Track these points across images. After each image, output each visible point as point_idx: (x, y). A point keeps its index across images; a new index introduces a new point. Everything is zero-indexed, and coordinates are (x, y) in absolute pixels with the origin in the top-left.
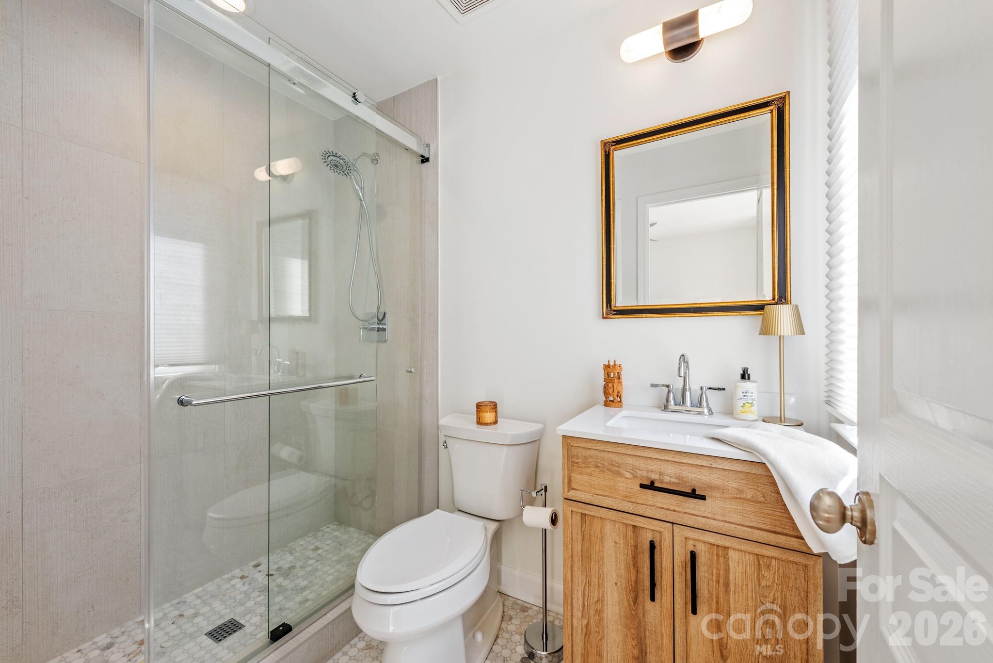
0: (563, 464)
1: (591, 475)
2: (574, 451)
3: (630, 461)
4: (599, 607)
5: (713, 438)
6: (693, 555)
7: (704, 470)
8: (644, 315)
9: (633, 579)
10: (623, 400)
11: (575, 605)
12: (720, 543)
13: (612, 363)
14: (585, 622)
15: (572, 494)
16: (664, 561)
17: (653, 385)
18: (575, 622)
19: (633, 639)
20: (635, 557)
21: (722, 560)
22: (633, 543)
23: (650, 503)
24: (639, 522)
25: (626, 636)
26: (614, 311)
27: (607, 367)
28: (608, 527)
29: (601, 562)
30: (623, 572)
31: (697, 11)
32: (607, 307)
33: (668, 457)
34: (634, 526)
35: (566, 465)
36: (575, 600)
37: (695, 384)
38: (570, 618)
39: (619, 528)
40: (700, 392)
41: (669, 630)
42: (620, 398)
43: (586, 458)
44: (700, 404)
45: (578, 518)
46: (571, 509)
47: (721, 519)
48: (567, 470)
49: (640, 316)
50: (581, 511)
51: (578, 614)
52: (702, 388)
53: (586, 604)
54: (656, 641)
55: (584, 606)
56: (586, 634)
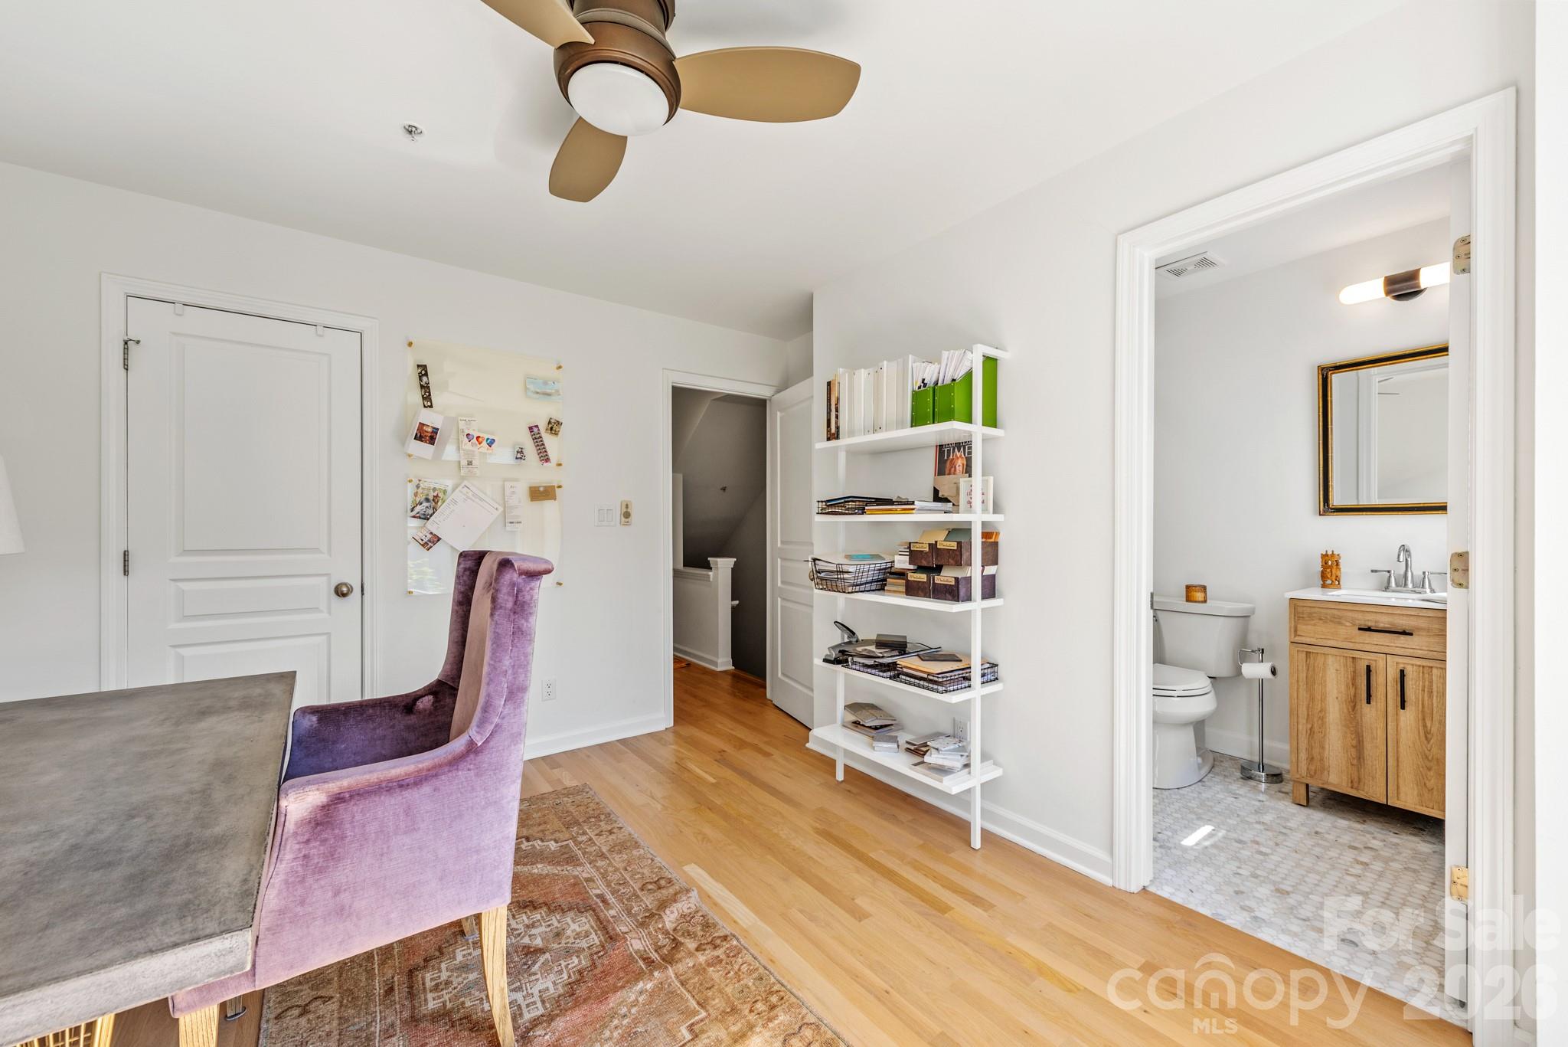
0: (1290, 618)
1: (1315, 625)
2: (1300, 610)
3: (1350, 614)
4: (1321, 715)
5: (1423, 600)
6: (1402, 672)
7: (1412, 618)
8: (1364, 513)
9: (1352, 694)
10: (1341, 583)
11: (1300, 715)
12: (1424, 664)
13: (1330, 553)
14: (1309, 726)
15: (1298, 639)
16: (1378, 680)
17: (1372, 571)
18: (1300, 727)
19: (1352, 734)
20: (1354, 679)
21: (1426, 676)
22: (1352, 669)
23: (1367, 642)
24: (1357, 654)
25: (1346, 733)
26: (1332, 509)
27: (1325, 557)
28: (1330, 660)
29: (1324, 684)
30: (1343, 688)
31: (1419, 270)
32: (1324, 506)
33: (1383, 610)
34: (1353, 658)
35: (1293, 619)
36: (1300, 712)
37: (1417, 569)
38: (1296, 724)
39: (1340, 661)
40: (1423, 576)
41: (1383, 725)
42: (1339, 582)
43: (1310, 614)
44: (1423, 585)
45: (1304, 655)
46: (1297, 649)
47: (1427, 649)
48: (1293, 622)
49: (1361, 513)
50: (1306, 650)
51: (1302, 721)
52: (1424, 573)
53: (1310, 713)
54: (1372, 733)
55: (1308, 715)
56: (1310, 734)
